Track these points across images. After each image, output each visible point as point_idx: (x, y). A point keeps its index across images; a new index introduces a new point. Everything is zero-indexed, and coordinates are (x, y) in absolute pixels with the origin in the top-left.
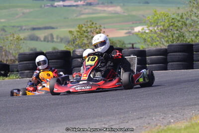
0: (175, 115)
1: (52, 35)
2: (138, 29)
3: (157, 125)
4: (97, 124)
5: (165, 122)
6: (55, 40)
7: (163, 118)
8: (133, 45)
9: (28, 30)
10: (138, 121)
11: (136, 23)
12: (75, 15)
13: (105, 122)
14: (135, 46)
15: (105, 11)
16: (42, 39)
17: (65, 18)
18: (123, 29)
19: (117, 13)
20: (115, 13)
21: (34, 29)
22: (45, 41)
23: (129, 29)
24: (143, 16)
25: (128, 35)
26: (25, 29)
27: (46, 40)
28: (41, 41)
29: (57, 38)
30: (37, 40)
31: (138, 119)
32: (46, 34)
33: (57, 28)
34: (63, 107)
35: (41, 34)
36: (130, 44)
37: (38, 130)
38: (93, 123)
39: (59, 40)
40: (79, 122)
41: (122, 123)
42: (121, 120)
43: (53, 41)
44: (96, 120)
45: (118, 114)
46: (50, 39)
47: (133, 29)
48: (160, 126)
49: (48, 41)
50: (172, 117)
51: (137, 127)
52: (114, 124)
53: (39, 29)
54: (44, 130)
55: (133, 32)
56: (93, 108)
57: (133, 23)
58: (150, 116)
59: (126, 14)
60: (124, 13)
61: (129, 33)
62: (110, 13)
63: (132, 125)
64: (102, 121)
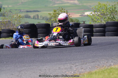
0: (114, 61)
1: (38, 16)
2: (87, 13)
3: (103, 66)
4: (69, 64)
5: (108, 64)
6: (39, 18)
7: (107, 62)
8: (84, 22)
9: (24, 12)
10: (92, 64)
11: (86, 10)
12: (51, 4)
13: (73, 64)
14: (85, 23)
15: (68, 2)
16: (32, 17)
17: (46, 6)
18: (79, 13)
19: (76, 4)
20: (74, 4)
21: (28, 12)
22: (33, 18)
23: (81, 13)
24: (90, 6)
25: (81, 16)
26: (22, 12)
27: (35, 18)
28: (32, 18)
29: (41, 17)
30: (29, 18)
31: (92, 62)
32: (34, 15)
33: (41, 11)
34: (47, 54)
35: (32, 15)
36: (82, 21)
37: (35, 67)
38: (66, 64)
39: (42, 18)
40: (58, 63)
41: (83, 64)
42: (82, 63)
43: (38, 19)
44: (67, 62)
45: (80, 59)
46: (36, 18)
47: (84, 13)
48: (105, 67)
49: (35, 19)
50: (112, 62)
51: (92, 67)
52: (78, 65)
53: (30, 11)
54: (38, 67)
55: (84, 15)
56: (65, 56)
57: (84, 10)
58: (99, 61)
59: (80, 5)
60: (79, 4)
61: (82, 15)
62: (71, 4)
63: (89, 65)
64: (71, 63)
